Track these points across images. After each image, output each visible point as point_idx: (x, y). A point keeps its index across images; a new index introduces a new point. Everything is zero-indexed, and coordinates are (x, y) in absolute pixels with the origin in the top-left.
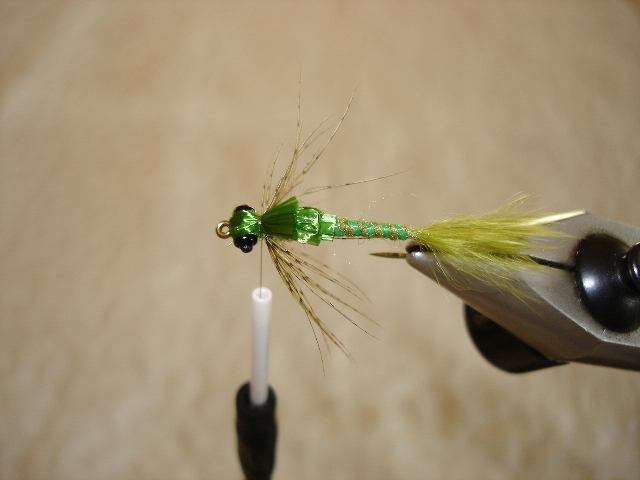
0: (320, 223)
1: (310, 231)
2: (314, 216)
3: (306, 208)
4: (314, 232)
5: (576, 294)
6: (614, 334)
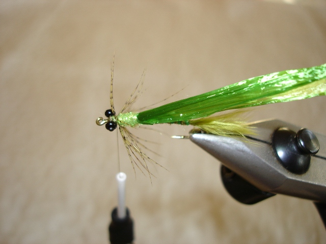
5: (273, 155)
6: (294, 175)
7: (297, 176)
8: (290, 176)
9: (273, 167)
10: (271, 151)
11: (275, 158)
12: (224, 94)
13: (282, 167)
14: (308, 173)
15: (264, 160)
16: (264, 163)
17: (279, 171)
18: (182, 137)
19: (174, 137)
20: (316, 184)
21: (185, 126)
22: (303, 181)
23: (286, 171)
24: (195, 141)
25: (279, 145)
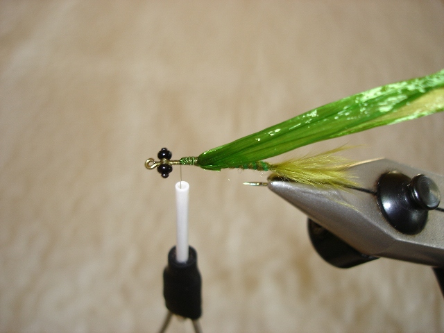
5: (378, 209)
6: (404, 235)
7: (409, 237)
8: (399, 237)
10: (375, 204)
11: (381, 214)
12: (312, 122)
14: (424, 232)
15: (365, 217)
17: (386, 231)
18: (258, 184)
20: (434, 246)
22: (416, 243)
23: (394, 230)
24: (274, 190)
25: (386, 196)
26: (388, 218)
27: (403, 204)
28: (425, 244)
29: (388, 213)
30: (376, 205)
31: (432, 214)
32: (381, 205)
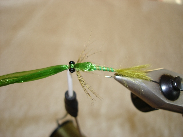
0: (91, 66)
1: (88, 68)
2: (89, 64)
3: (87, 62)
4: (89, 68)
5: (159, 89)
6: (170, 101)
7: (171, 101)
8: (167, 101)
9: (158, 96)
11: (160, 91)
13: (163, 96)
14: (178, 100)
15: (154, 92)
16: (154, 94)
17: (162, 99)
18: (110, 77)
19: (106, 76)
21: (112, 72)
23: (165, 98)
24: (117, 79)
25: (163, 84)
26: (164, 93)
27: (170, 88)
28: (178, 105)
29: (164, 91)
30: (158, 88)
31: (181, 93)
32: (161, 88)
